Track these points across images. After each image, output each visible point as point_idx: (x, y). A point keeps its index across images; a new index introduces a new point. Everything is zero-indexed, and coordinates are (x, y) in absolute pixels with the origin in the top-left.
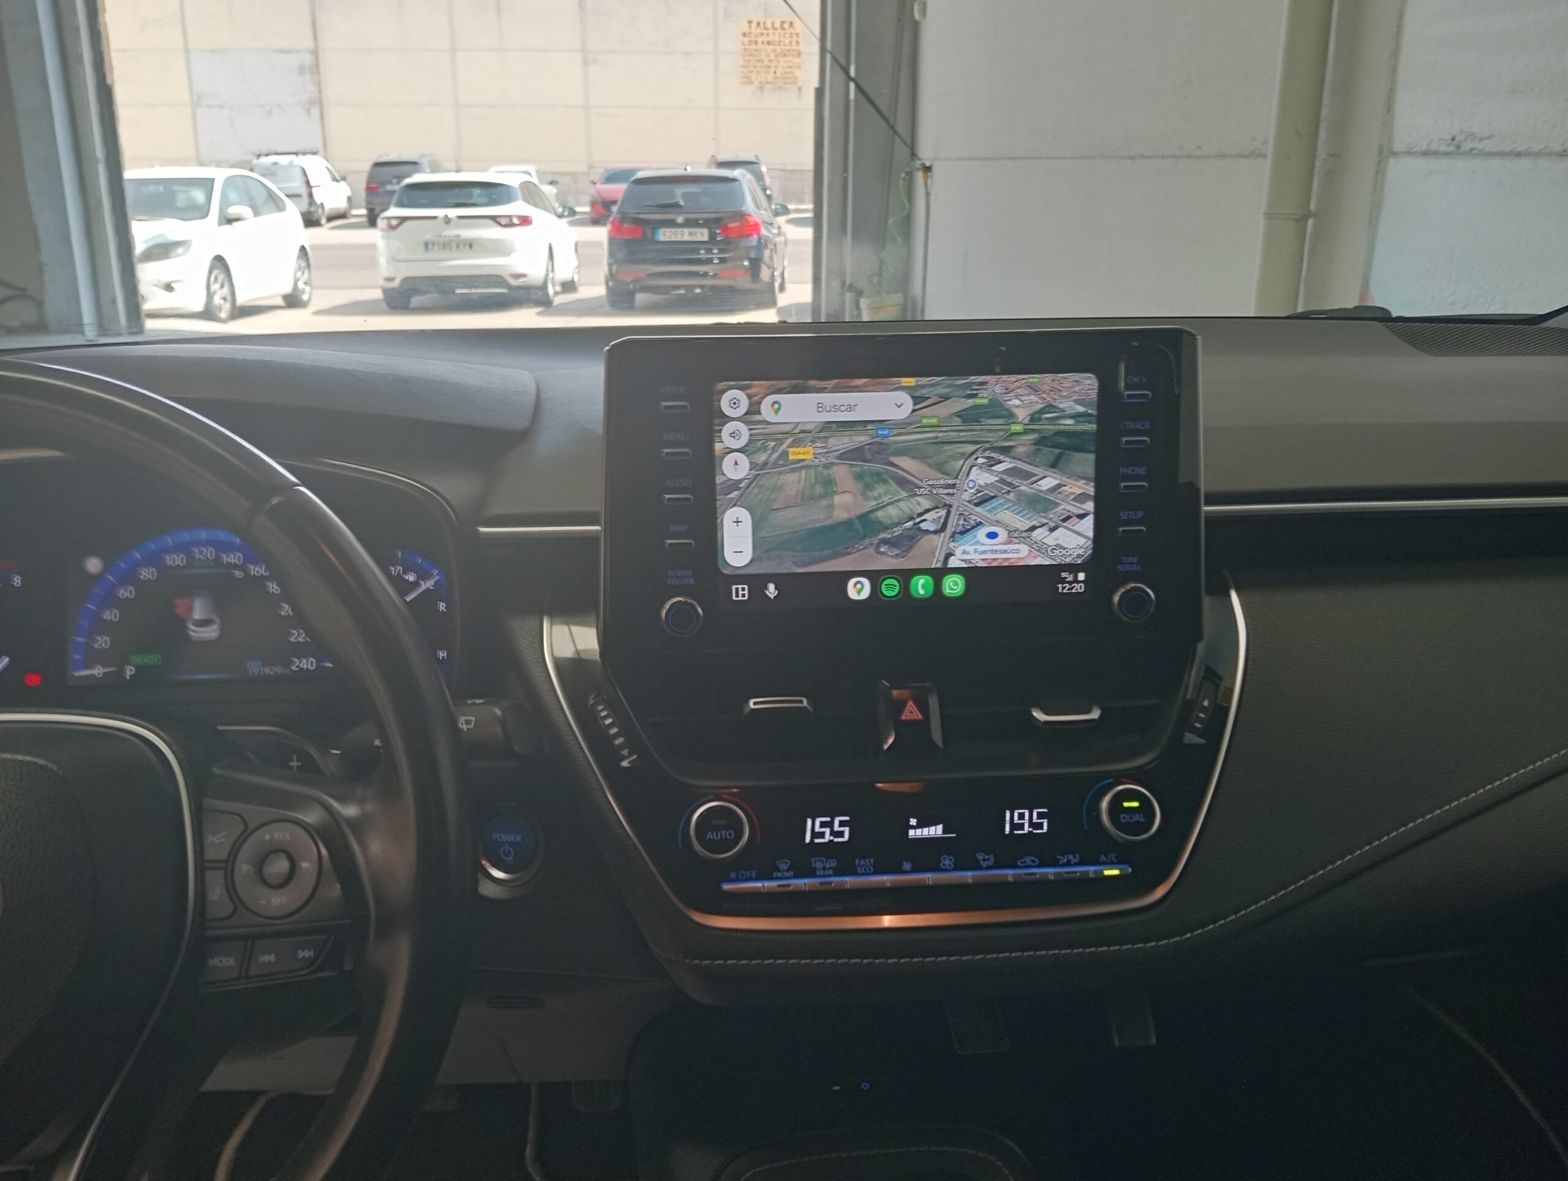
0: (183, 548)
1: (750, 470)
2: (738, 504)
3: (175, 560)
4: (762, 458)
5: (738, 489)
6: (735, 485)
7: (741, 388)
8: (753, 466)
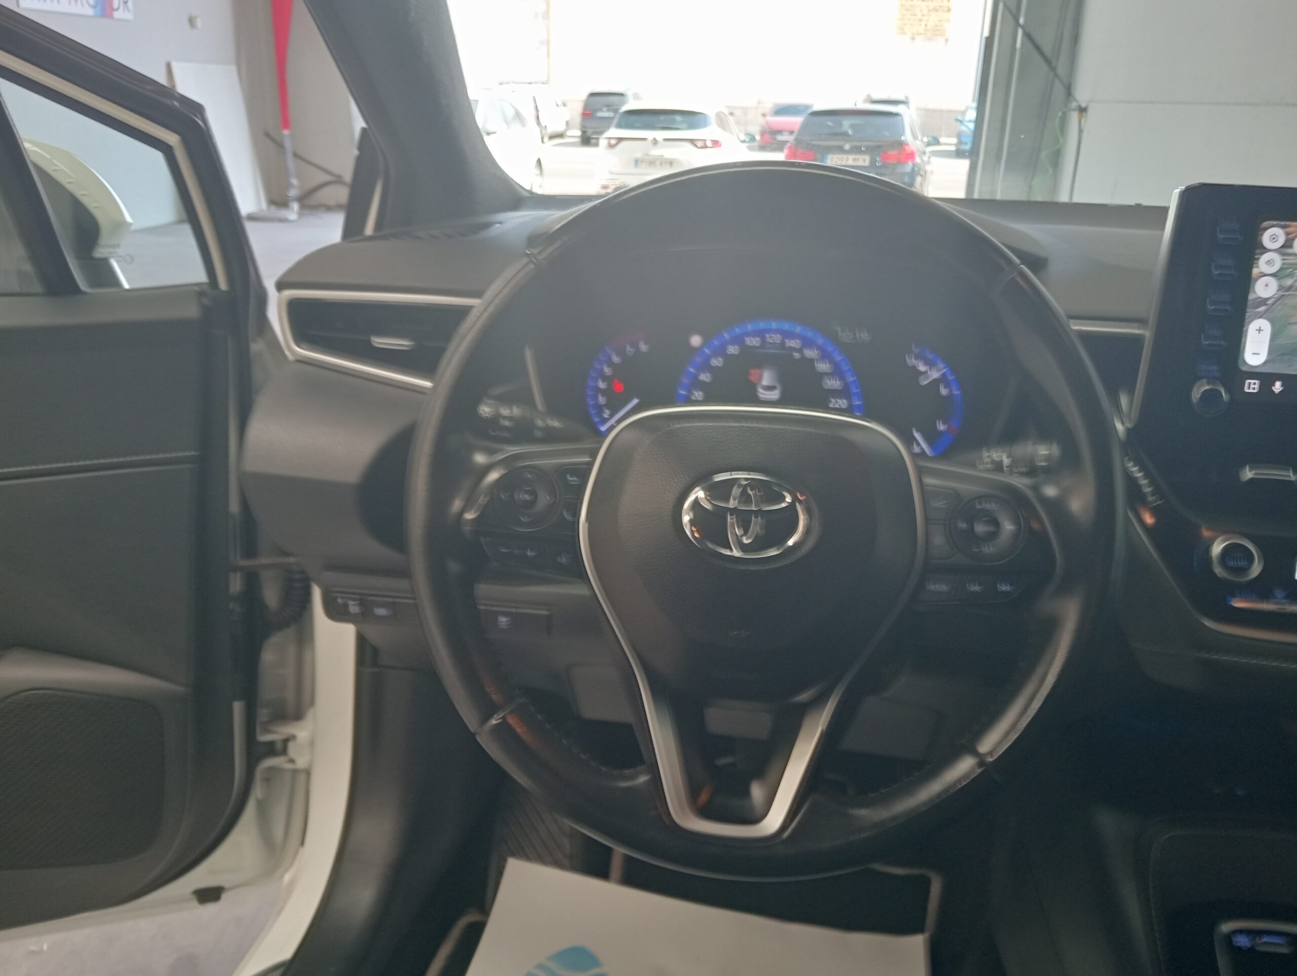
0: (760, 333)
1: (1278, 291)
2: (1264, 316)
3: (753, 341)
4: (1289, 282)
5: (1266, 304)
6: (1263, 302)
7: (1283, 227)
8: (1281, 288)
